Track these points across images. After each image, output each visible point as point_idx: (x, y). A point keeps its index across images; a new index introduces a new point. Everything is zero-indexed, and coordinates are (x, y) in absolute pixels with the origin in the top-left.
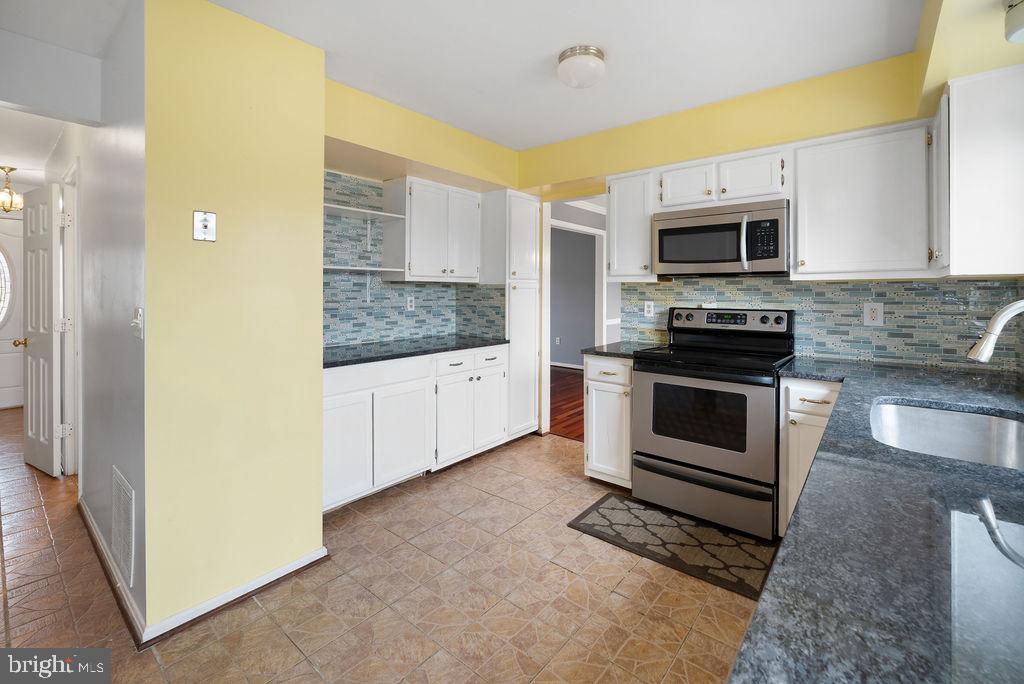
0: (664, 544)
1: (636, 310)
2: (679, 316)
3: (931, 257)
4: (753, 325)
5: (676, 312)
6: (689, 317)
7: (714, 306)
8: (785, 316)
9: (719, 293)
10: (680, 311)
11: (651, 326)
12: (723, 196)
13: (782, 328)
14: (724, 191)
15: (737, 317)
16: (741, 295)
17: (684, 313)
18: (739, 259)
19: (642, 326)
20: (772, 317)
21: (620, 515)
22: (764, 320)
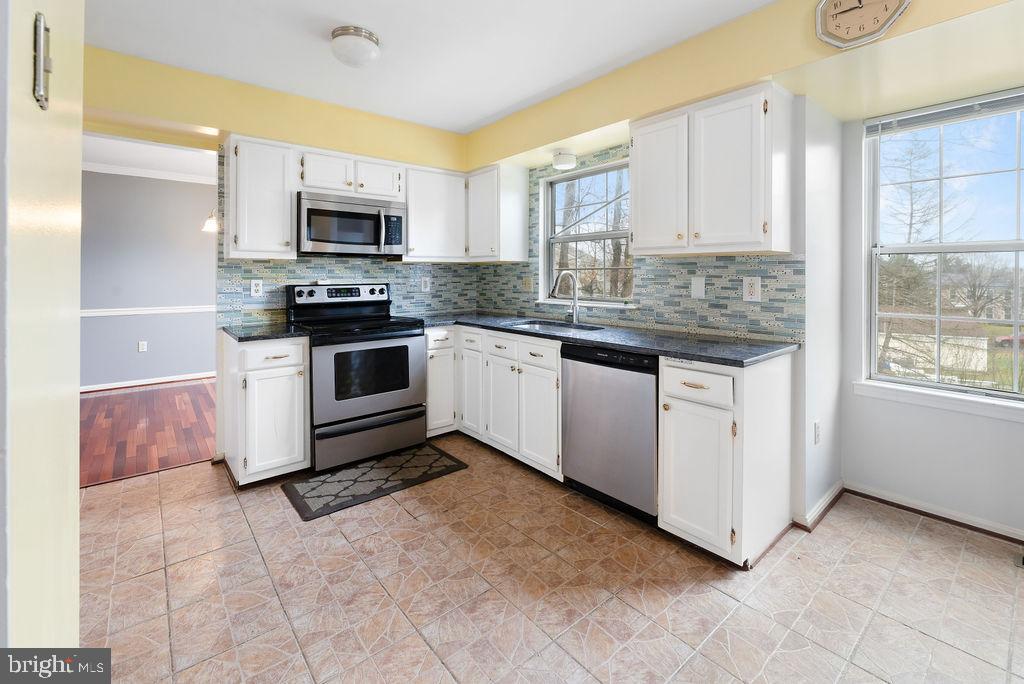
0: (387, 480)
1: (240, 290)
2: (300, 294)
3: (466, 250)
4: (365, 296)
5: (297, 289)
6: (311, 294)
7: (328, 282)
8: (384, 287)
9: (330, 271)
10: (302, 288)
11: (261, 307)
12: (360, 190)
13: (384, 297)
14: (362, 186)
15: (352, 291)
16: (348, 273)
17: (306, 290)
18: (377, 242)
19: (248, 308)
20: (377, 288)
21: (331, 486)
22: (372, 292)
